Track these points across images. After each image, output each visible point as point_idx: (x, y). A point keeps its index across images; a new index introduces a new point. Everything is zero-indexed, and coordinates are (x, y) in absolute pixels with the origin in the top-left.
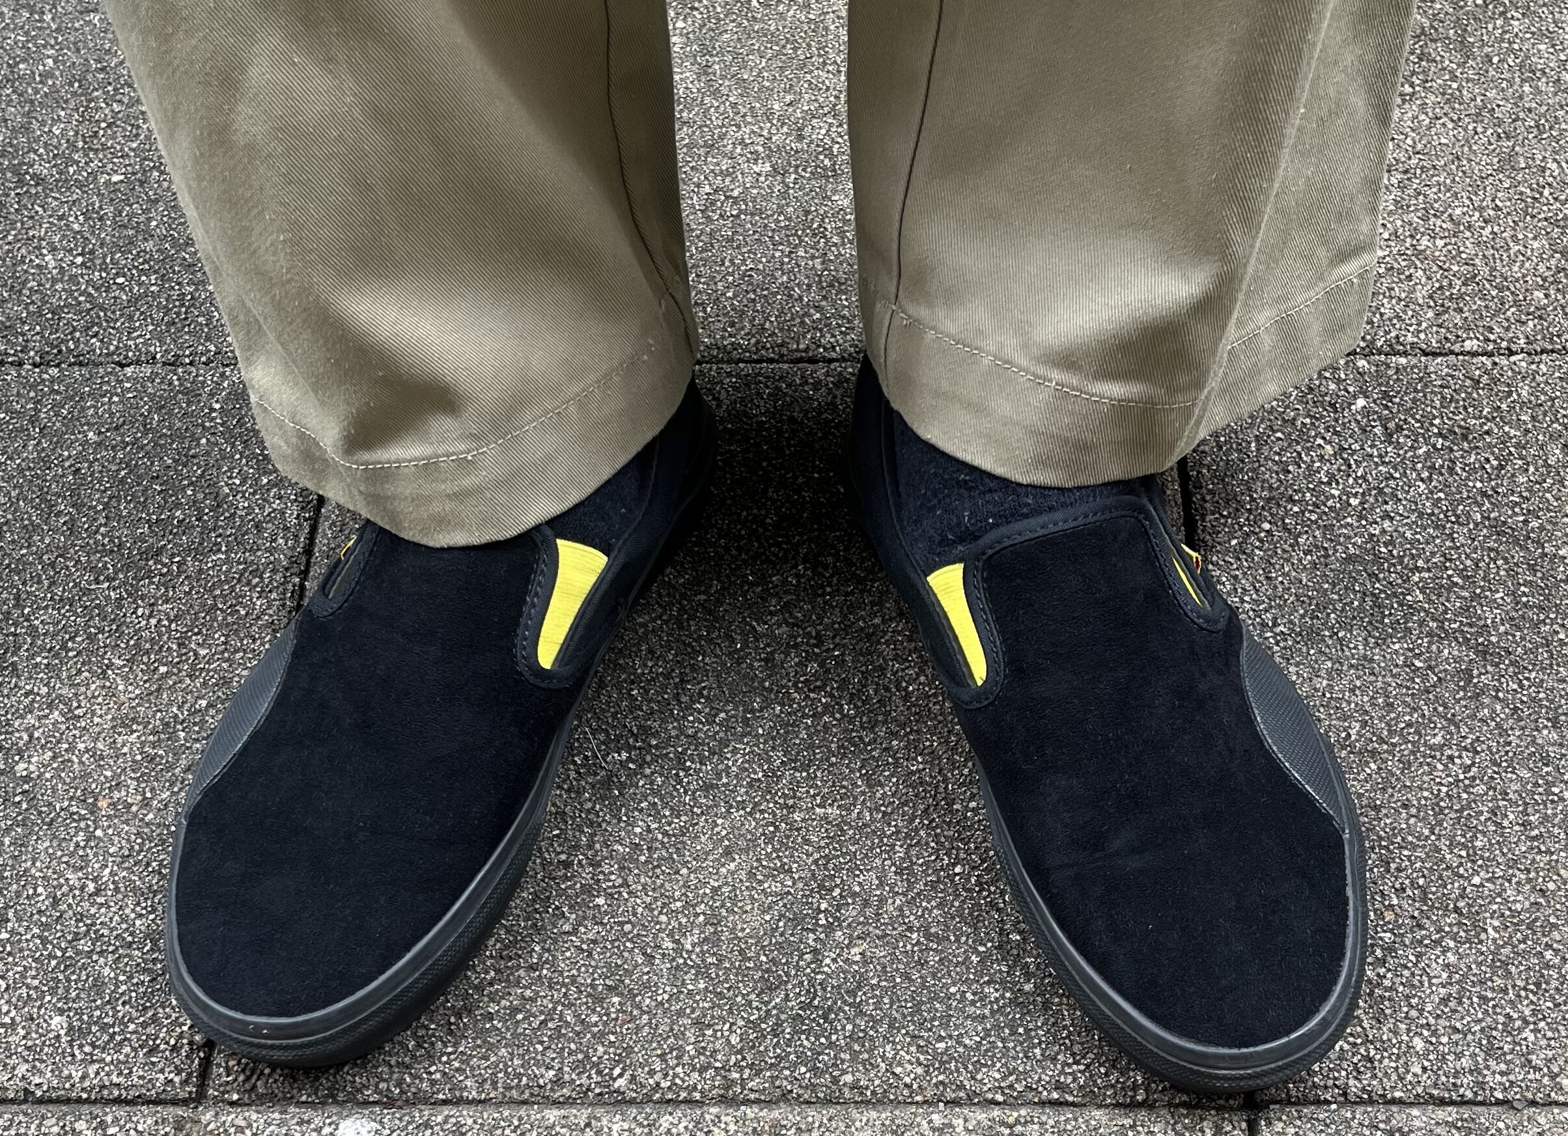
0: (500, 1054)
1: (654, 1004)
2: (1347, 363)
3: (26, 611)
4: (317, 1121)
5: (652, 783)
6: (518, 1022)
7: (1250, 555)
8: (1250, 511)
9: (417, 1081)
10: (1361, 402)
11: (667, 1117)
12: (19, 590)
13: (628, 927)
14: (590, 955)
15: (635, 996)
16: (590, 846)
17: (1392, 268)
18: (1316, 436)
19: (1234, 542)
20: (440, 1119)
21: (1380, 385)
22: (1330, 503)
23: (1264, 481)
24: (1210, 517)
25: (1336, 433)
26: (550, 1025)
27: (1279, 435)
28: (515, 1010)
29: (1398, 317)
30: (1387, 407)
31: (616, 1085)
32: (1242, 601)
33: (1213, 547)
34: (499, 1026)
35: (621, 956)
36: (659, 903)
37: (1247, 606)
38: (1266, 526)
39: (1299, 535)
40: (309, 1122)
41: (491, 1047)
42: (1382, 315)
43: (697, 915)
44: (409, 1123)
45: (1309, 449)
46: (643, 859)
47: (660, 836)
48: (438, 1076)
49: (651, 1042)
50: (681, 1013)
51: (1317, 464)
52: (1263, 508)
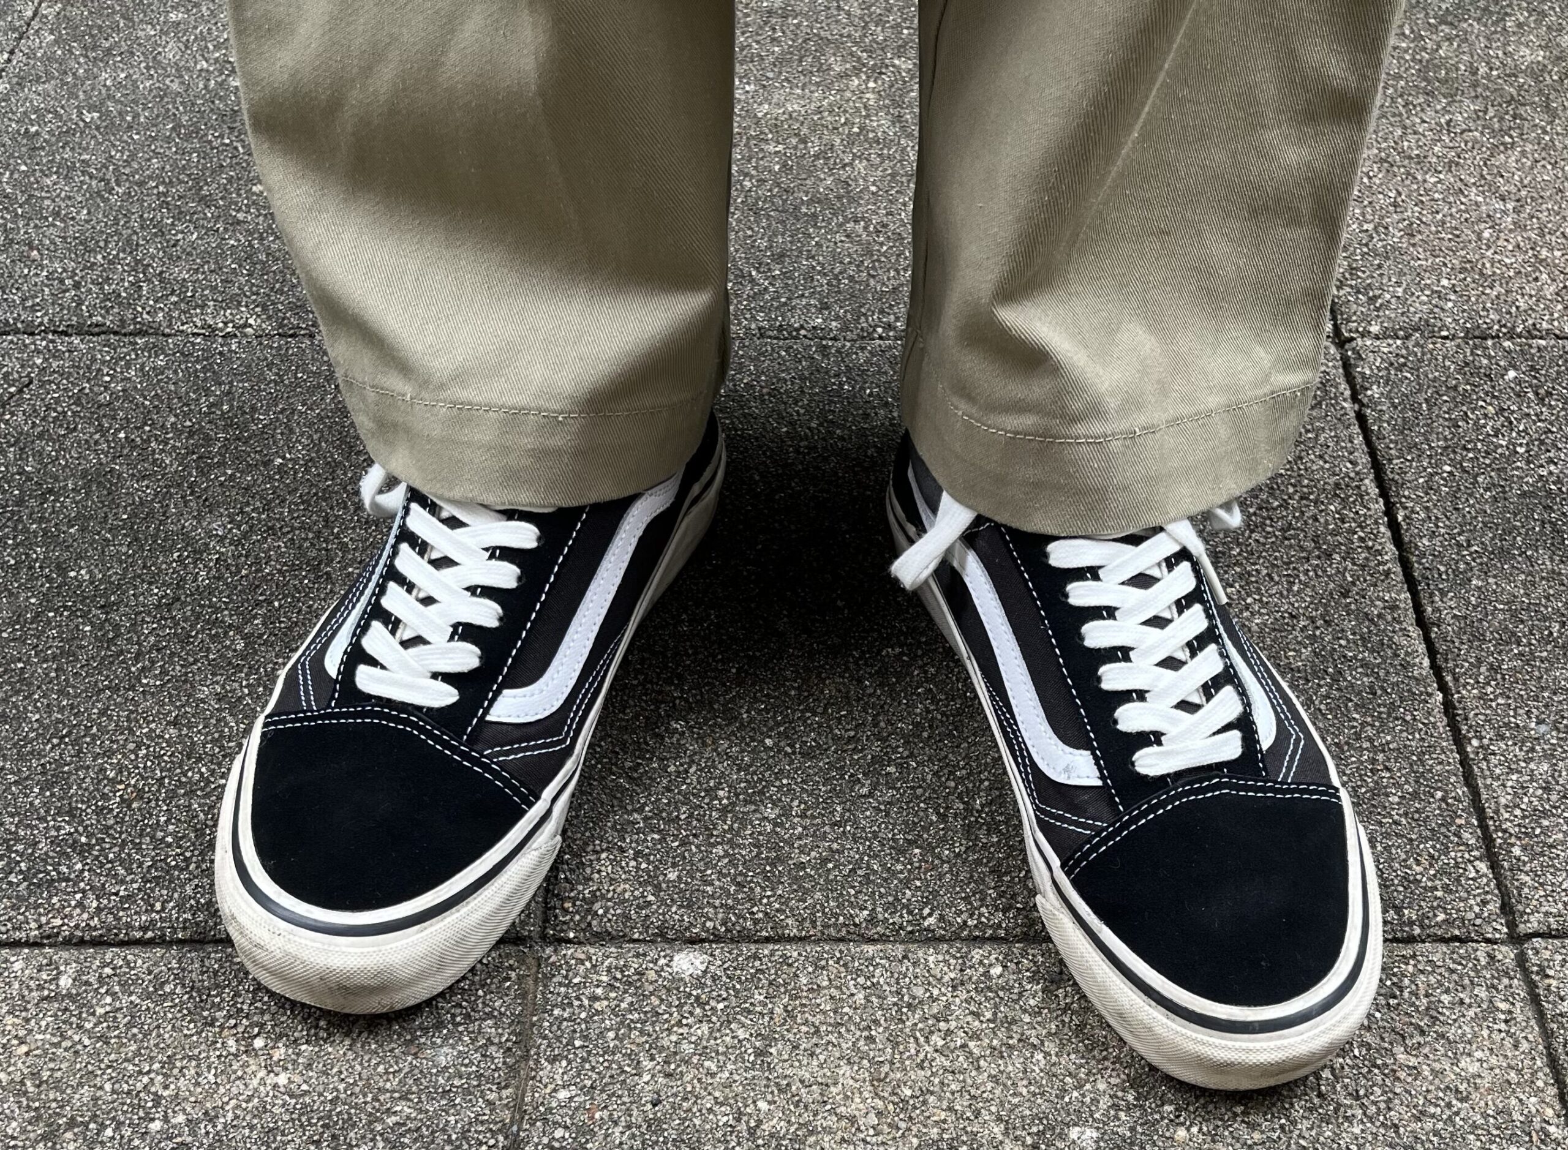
0: (816, 897)
1: (952, 855)
2: (1494, 344)
3: (335, 531)
4: (653, 954)
5: (926, 672)
6: (829, 870)
7: (1437, 491)
8: (1430, 457)
9: (741, 921)
10: (1512, 374)
11: (977, 950)
12: (327, 514)
13: (919, 791)
14: (887, 815)
15: (934, 848)
16: (876, 725)
17: (1520, 272)
18: (1477, 400)
19: (1421, 480)
20: (766, 952)
21: (1527, 360)
22: (1500, 451)
23: (1438, 434)
24: (1395, 462)
25: (1494, 397)
26: (859, 872)
27: (1445, 398)
28: (825, 861)
29: (1532, 309)
30: (1535, 378)
31: (926, 924)
32: (1437, 527)
33: (1403, 484)
34: (812, 873)
35: (916, 815)
36: (946, 771)
37: (1442, 531)
38: (1447, 468)
39: (1478, 475)
40: (644, 955)
41: (806, 892)
42: (1517, 308)
43: (982, 782)
44: (738, 955)
45: (1473, 410)
46: (925, 734)
47: (939, 717)
48: (761, 915)
49: (954, 887)
50: (978, 862)
51: (1482, 421)
52: (1441, 454)
